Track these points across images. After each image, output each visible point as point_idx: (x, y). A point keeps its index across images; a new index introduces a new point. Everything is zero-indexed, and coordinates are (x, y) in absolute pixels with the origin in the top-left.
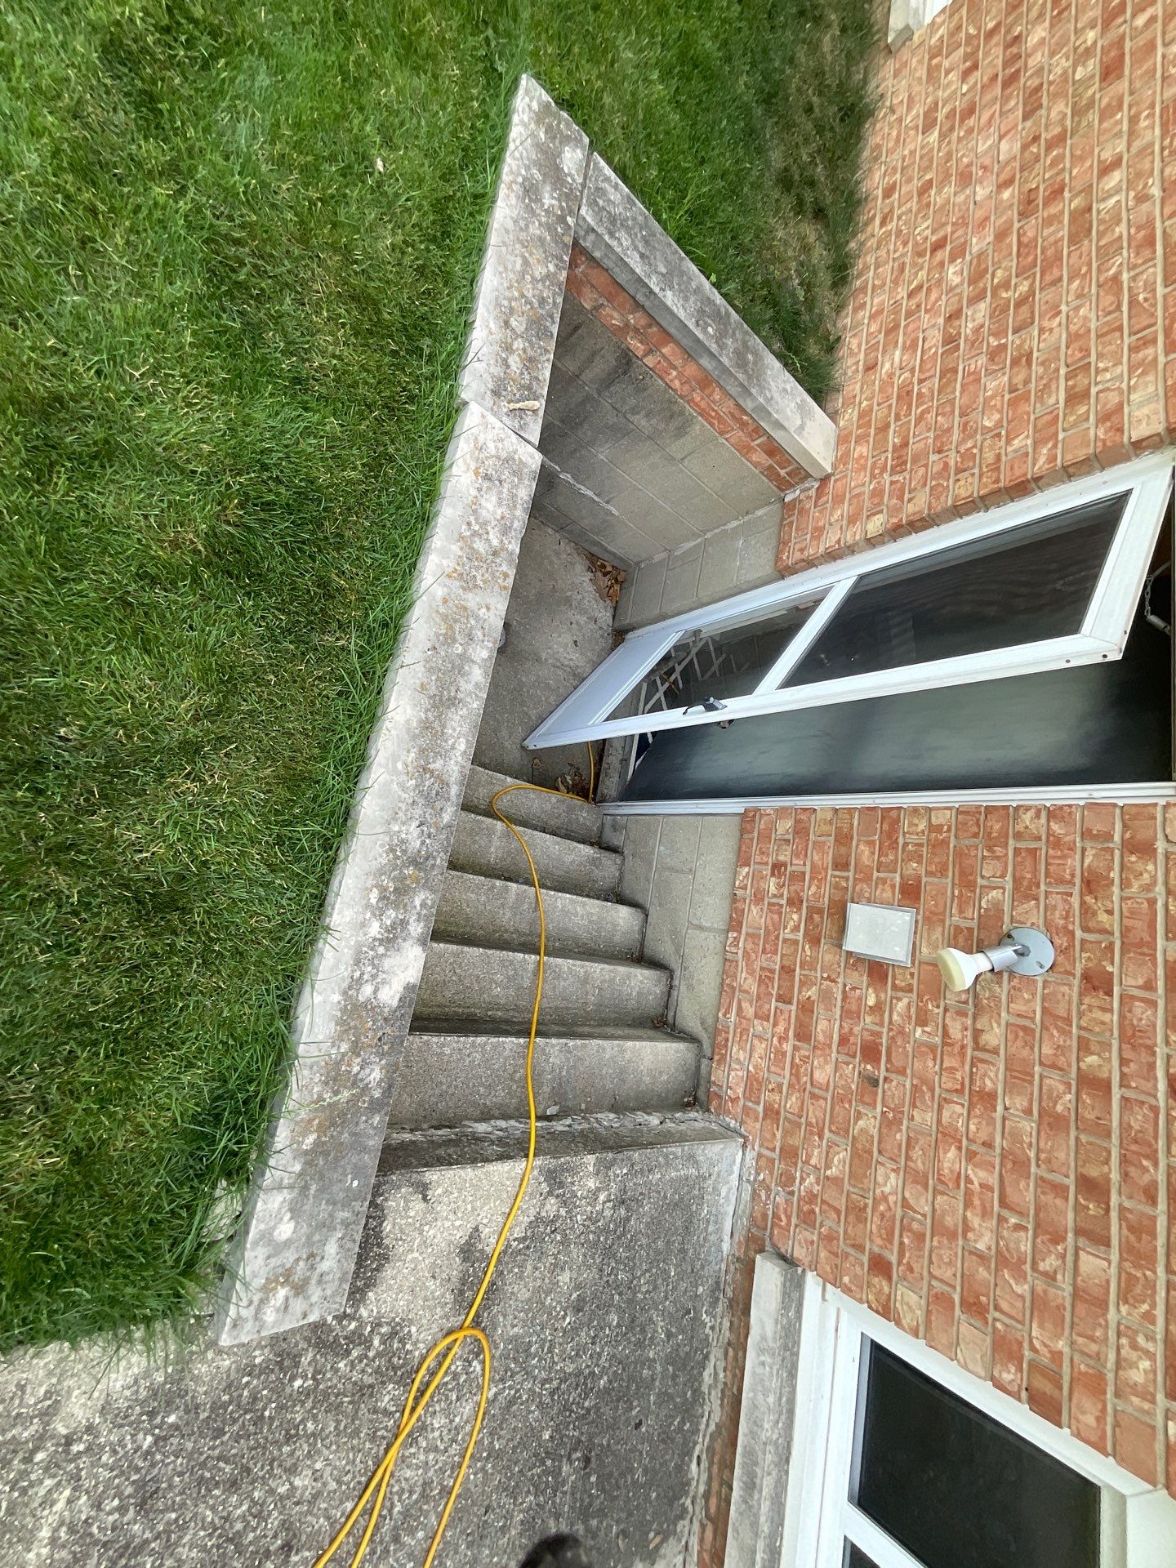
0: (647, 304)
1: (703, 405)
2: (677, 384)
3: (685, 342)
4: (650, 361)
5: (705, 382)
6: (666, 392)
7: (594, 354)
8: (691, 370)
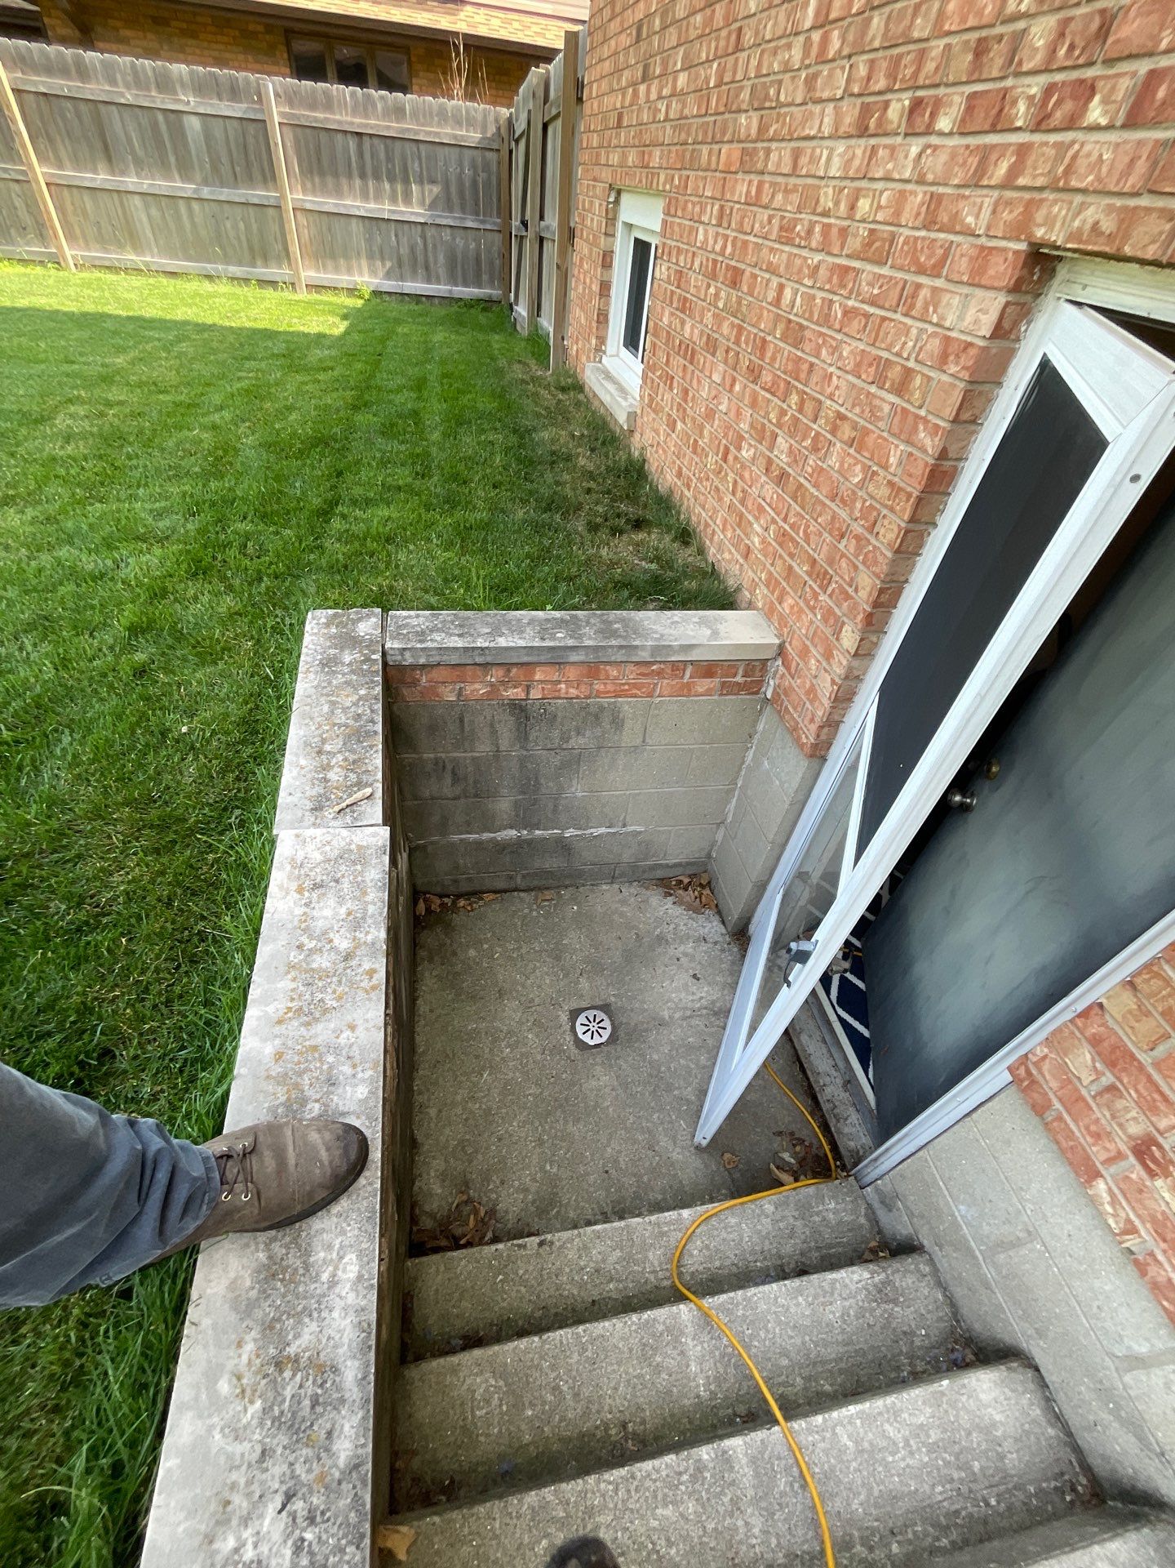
0: (489, 659)
1: (610, 687)
2: (573, 692)
3: (543, 659)
4: (535, 694)
5: (593, 670)
6: (572, 705)
7: (492, 725)
8: (572, 673)
